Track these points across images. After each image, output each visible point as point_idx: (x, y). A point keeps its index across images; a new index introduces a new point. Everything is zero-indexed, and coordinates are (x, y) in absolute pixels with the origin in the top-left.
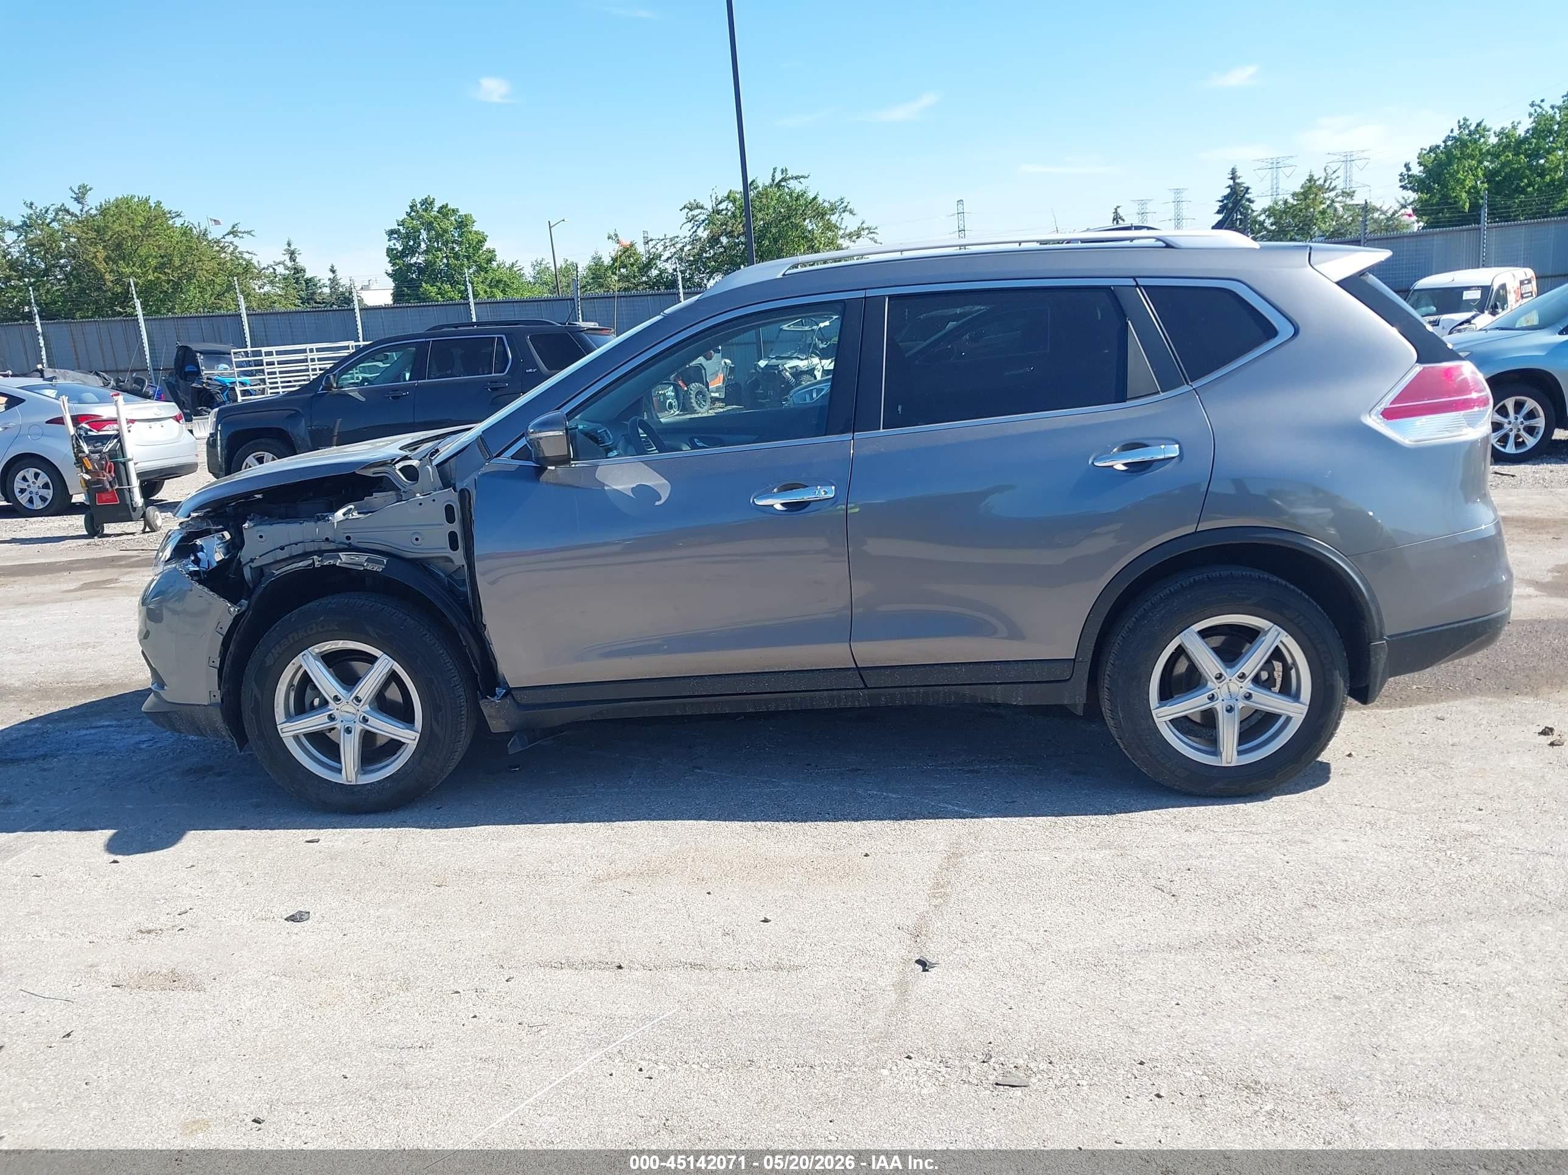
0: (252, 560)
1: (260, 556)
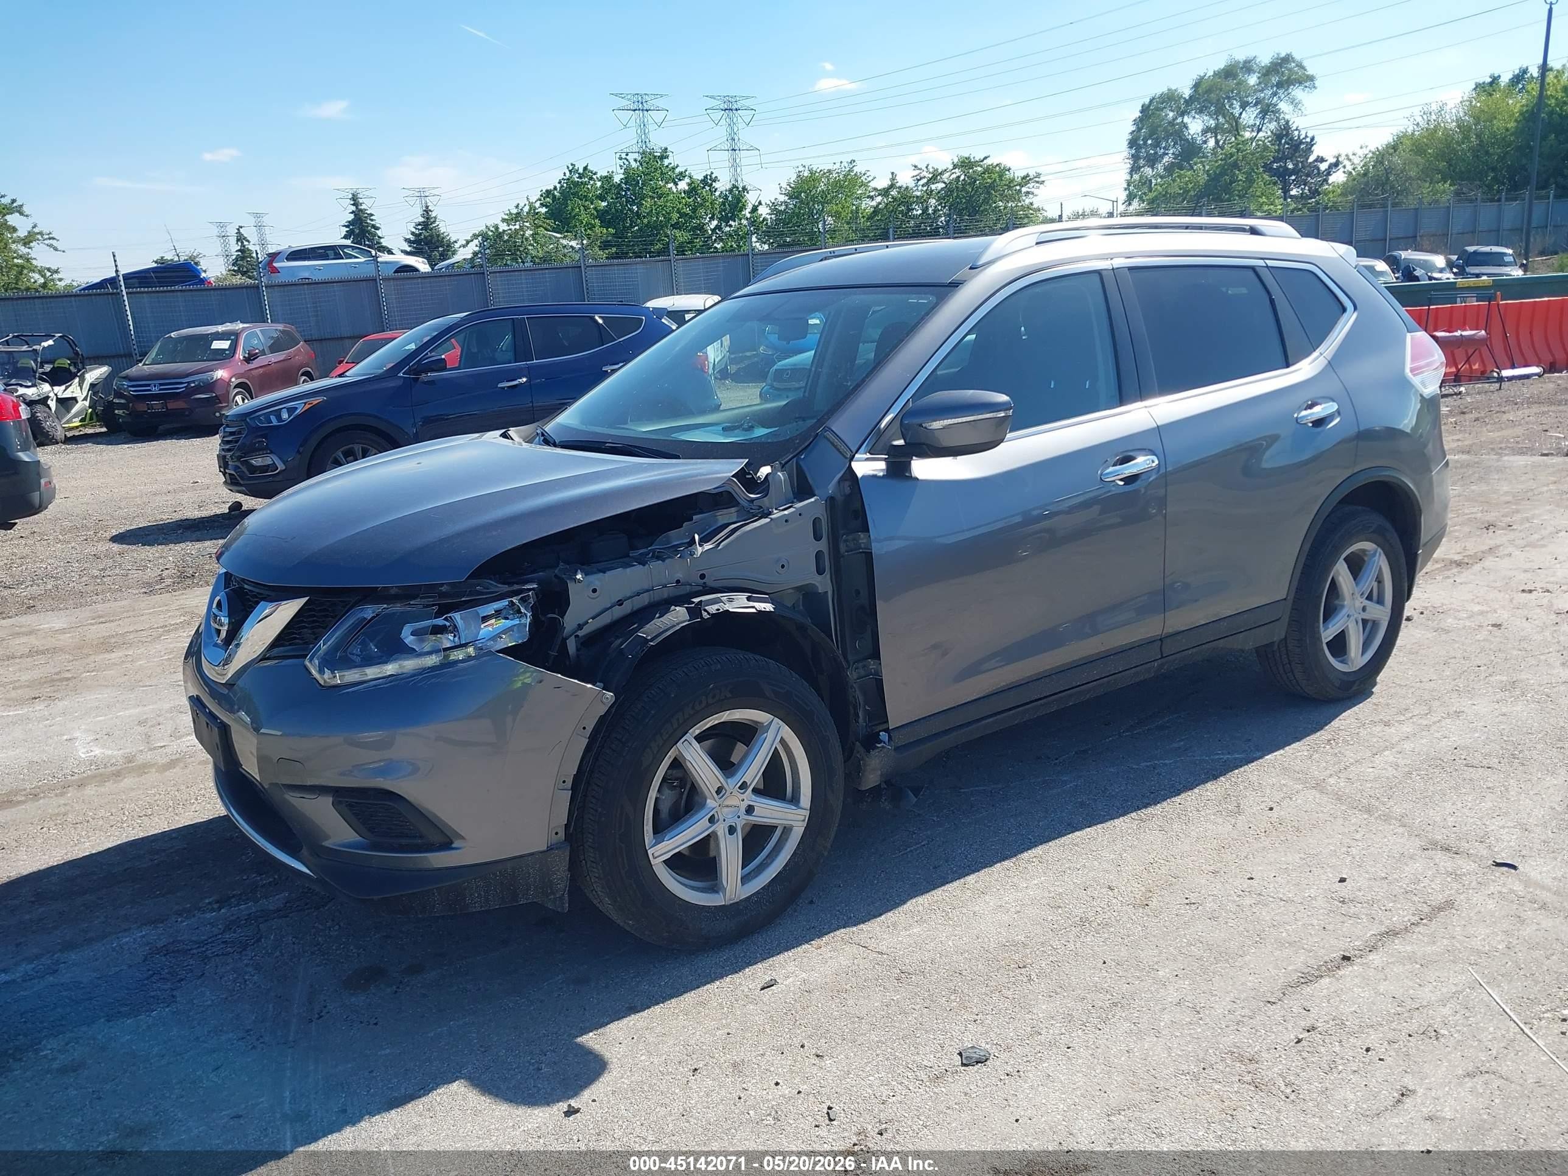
0: (580, 627)
1: (593, 618)
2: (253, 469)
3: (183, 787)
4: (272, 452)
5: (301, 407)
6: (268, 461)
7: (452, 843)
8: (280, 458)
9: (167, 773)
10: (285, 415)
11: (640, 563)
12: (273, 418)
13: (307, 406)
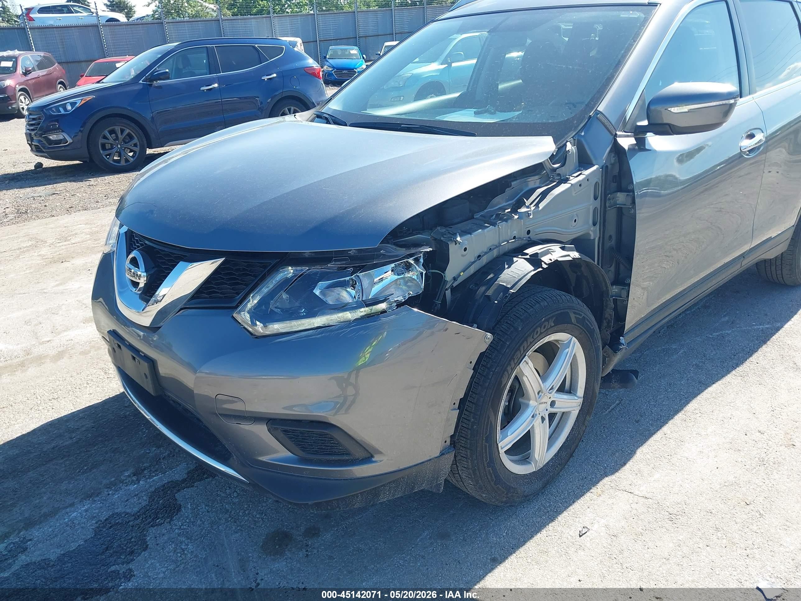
0: (455, 279)
1: (464, 272)
2: (50, 142)
3: (75, 374)
4: (63, 131)
5: (79, 102)
6: (60, 137)
7: (372, 456)
8: (68, 135)
9: (59, 363)
10: (69, 107)
11: (491, 225)
12: (61, 109)
13: (83, 102)
